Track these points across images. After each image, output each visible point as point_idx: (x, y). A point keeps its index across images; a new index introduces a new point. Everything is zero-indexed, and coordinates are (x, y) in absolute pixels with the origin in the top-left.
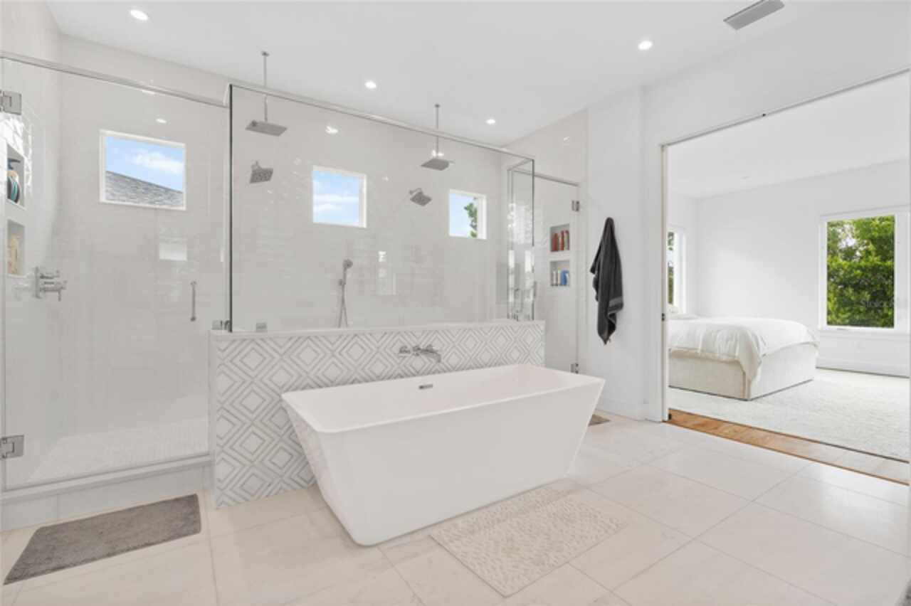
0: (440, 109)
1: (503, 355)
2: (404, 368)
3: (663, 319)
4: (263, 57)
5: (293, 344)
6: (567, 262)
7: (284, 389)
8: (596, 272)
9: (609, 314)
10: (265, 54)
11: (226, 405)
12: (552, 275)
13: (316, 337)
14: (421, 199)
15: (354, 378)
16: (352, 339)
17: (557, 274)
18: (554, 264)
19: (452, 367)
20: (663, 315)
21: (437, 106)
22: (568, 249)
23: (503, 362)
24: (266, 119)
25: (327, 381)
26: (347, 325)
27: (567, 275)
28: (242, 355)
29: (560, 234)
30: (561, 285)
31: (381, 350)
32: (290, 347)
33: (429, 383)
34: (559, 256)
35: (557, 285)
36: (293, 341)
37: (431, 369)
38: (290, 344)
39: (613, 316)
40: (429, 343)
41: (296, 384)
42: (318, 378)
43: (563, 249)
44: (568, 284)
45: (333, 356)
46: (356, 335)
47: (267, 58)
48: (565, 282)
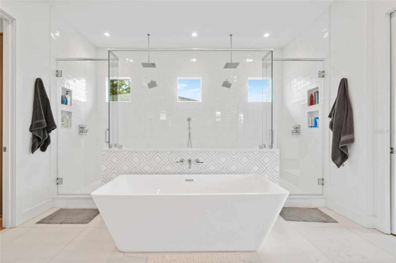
0: (232, 36)
1: (246, 168)
2: (182, 169)
3: (391, 153)
4: (148, 36)
5: (130, 154)
6: (317, 111)
7: (126, 173)
8: (332, 117)
9: (340, 146)
10: (149, 35)
11: (105, 177)
12: (309, 120)
13: (140, 152)
14: (227, 85)
15: (157, 171)
16: (156, 153)
17: (312, 120)
18: (310, 113)
19: (211, 171)
20: (392, 149)
21: (231, 35)
22: (318, 103)
23: (246, 172)
24: (149, 61)
25: (144, 172)
26: (191, 147)
27: (317, 120)
28: (110, 157)
29: (314, 95)
30: (314, 127)
31: (170, 160)
32: (129, 156)
33: (191, 179)
34: (314, 108)
35: (312, 127)
36: (130, 153)
37: (198, 172)
38: (129, 154)
39: (345, 148)
40: (197, 158)
41: (131, 172)
42: (140, 170)
43: (315, 104)
44: (317, 126)
45: (147, 161)
46: (158, 152)
47: (149, 36)
48: (316, 125)
